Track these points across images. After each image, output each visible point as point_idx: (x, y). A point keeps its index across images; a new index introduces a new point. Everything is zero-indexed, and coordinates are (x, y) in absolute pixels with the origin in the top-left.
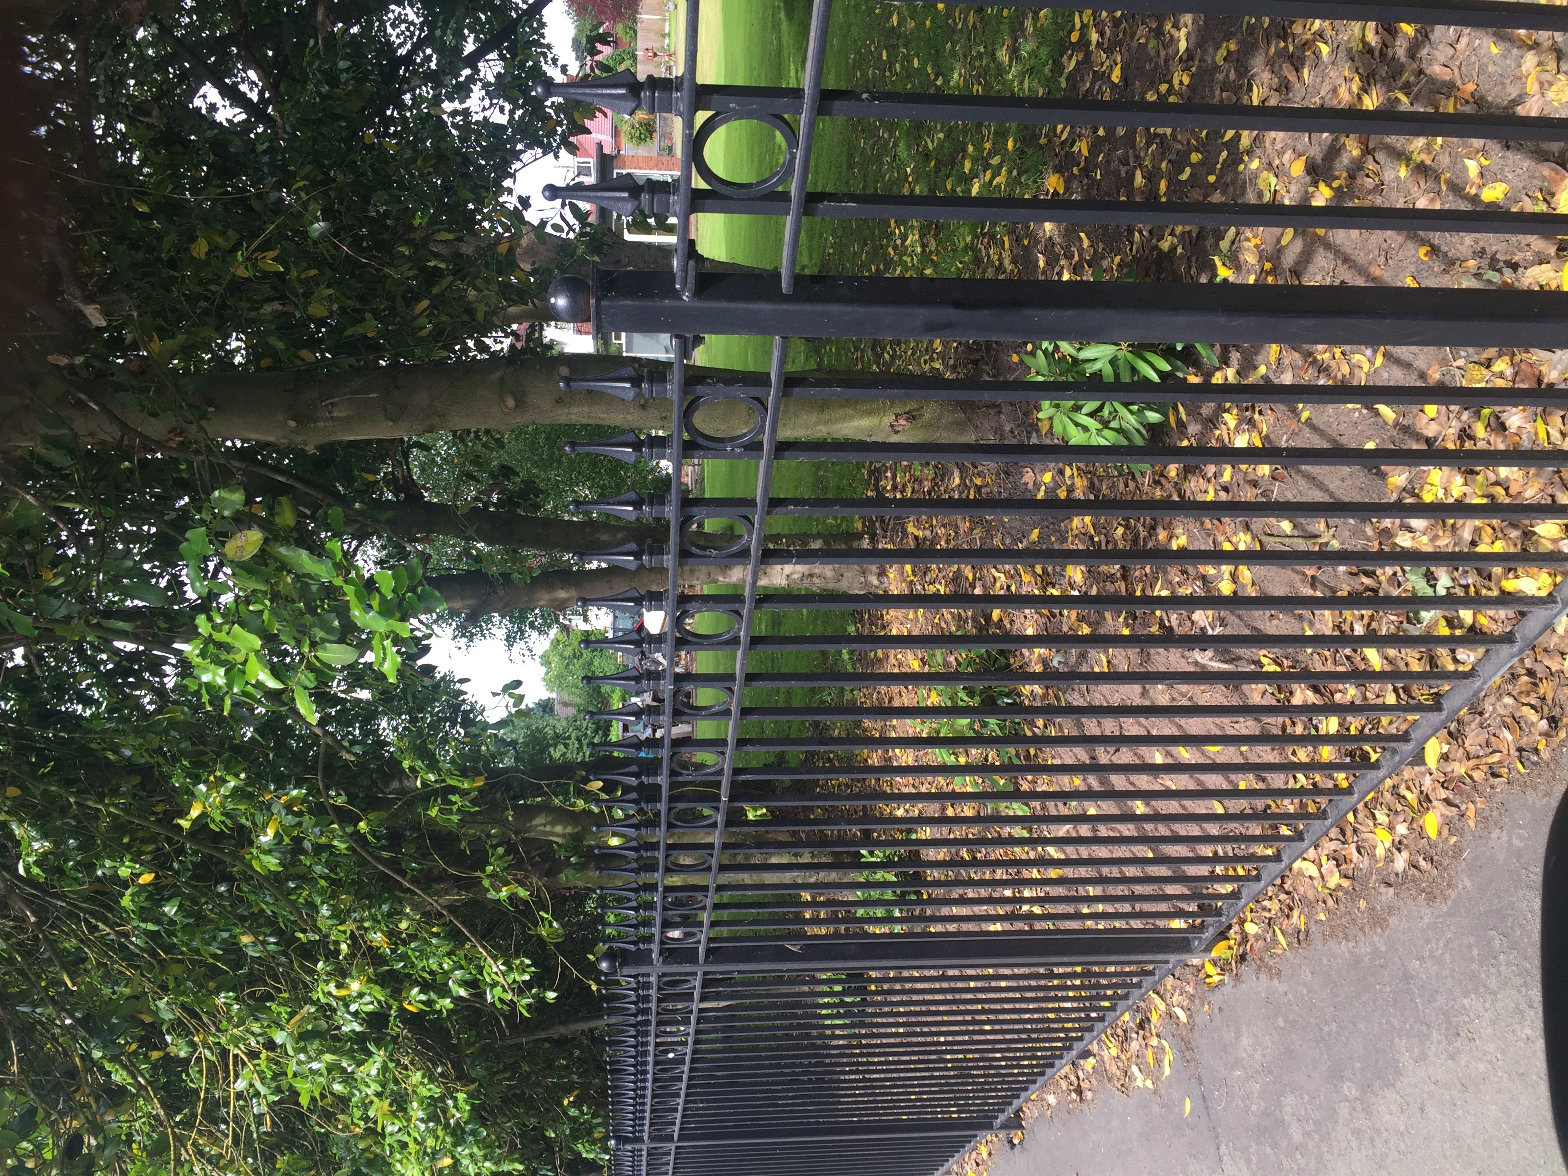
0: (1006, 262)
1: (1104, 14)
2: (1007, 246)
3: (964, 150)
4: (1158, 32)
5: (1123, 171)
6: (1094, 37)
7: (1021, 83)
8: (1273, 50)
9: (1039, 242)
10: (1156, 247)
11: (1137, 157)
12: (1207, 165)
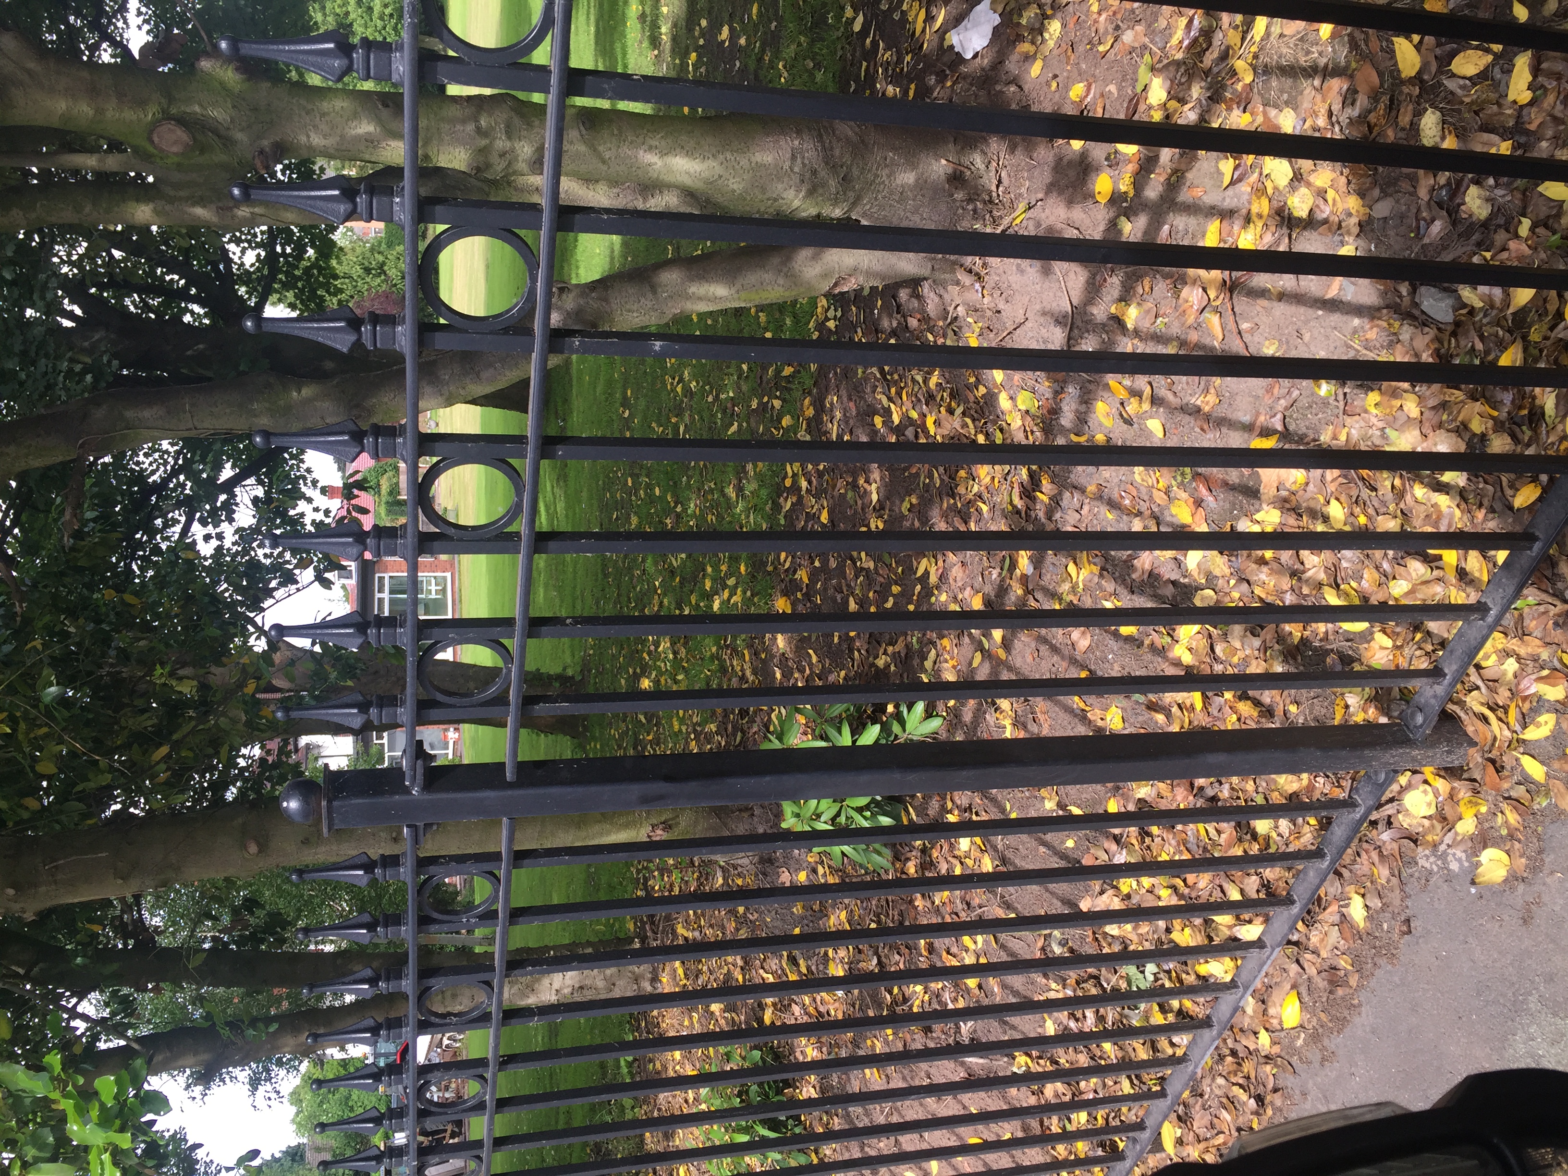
0: (748, 673)
1: (810, 467)
2: (747, 658)
3: (704, 570)
4: (854, 486)
5: (839, 597)
6: (804, 484)
7: (748, 517)
8: (945, 505)
9: (774, 656)
10: (873, 665)
11: (849, 586)
12: (906, 595)
